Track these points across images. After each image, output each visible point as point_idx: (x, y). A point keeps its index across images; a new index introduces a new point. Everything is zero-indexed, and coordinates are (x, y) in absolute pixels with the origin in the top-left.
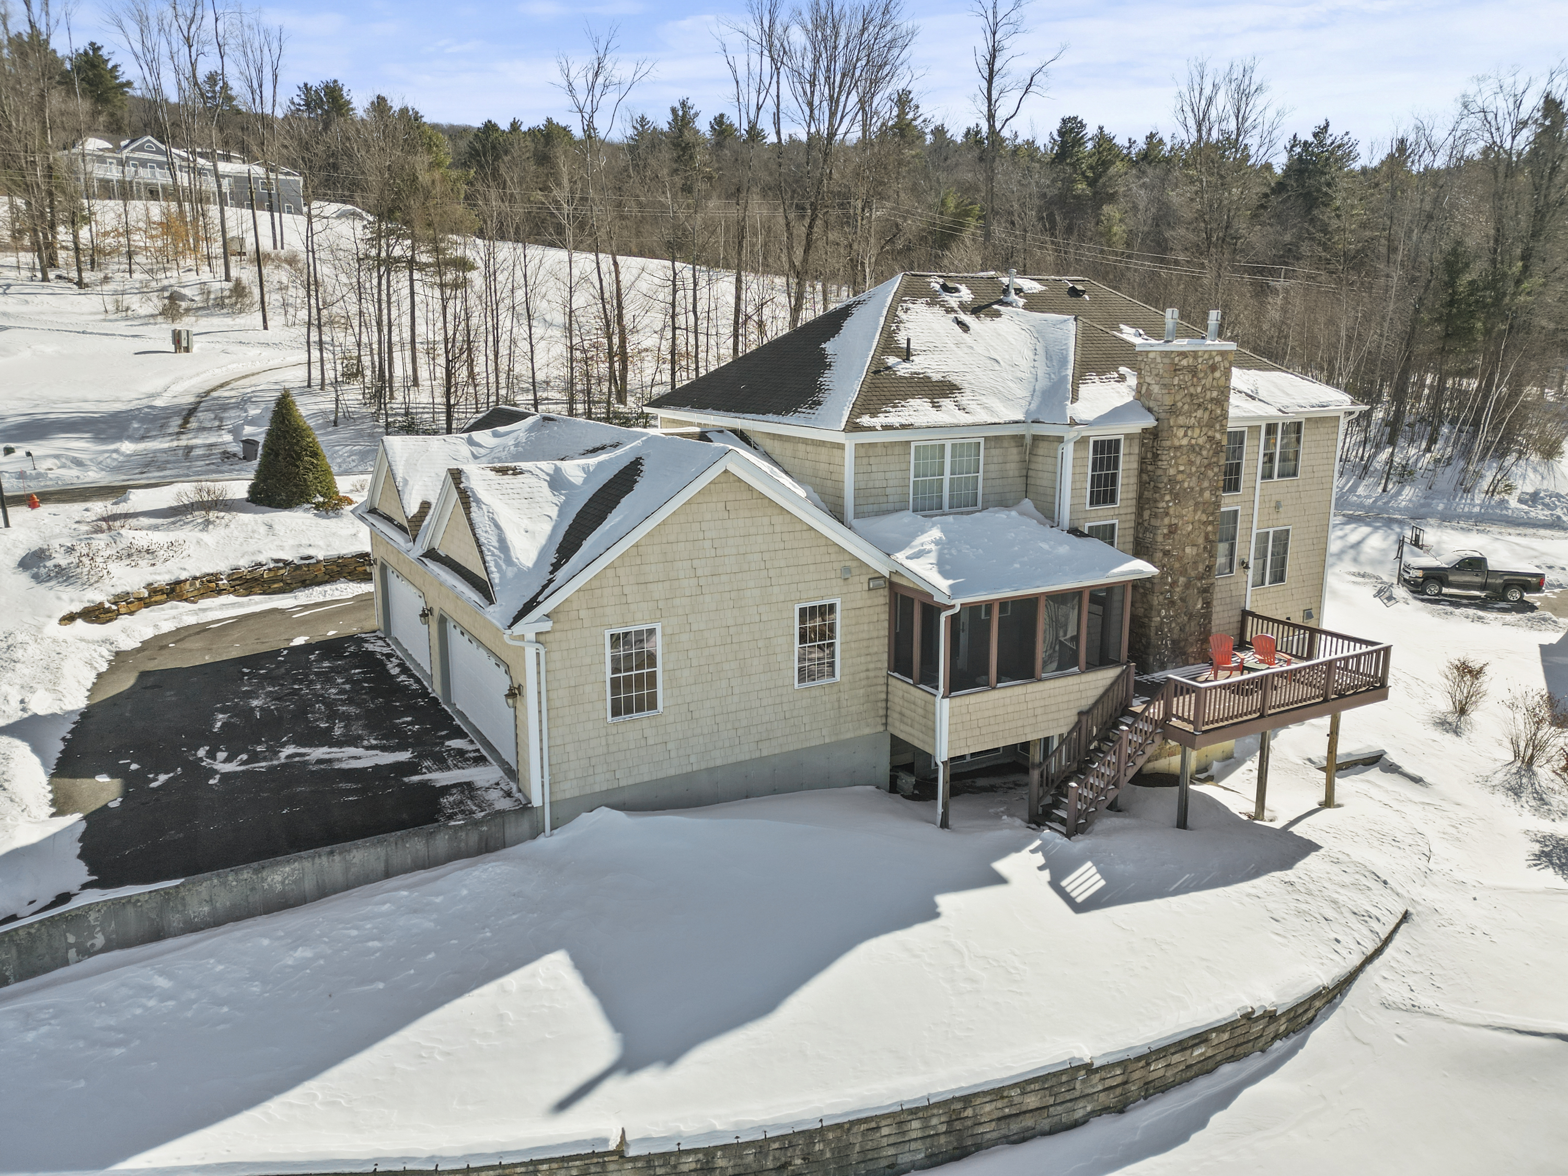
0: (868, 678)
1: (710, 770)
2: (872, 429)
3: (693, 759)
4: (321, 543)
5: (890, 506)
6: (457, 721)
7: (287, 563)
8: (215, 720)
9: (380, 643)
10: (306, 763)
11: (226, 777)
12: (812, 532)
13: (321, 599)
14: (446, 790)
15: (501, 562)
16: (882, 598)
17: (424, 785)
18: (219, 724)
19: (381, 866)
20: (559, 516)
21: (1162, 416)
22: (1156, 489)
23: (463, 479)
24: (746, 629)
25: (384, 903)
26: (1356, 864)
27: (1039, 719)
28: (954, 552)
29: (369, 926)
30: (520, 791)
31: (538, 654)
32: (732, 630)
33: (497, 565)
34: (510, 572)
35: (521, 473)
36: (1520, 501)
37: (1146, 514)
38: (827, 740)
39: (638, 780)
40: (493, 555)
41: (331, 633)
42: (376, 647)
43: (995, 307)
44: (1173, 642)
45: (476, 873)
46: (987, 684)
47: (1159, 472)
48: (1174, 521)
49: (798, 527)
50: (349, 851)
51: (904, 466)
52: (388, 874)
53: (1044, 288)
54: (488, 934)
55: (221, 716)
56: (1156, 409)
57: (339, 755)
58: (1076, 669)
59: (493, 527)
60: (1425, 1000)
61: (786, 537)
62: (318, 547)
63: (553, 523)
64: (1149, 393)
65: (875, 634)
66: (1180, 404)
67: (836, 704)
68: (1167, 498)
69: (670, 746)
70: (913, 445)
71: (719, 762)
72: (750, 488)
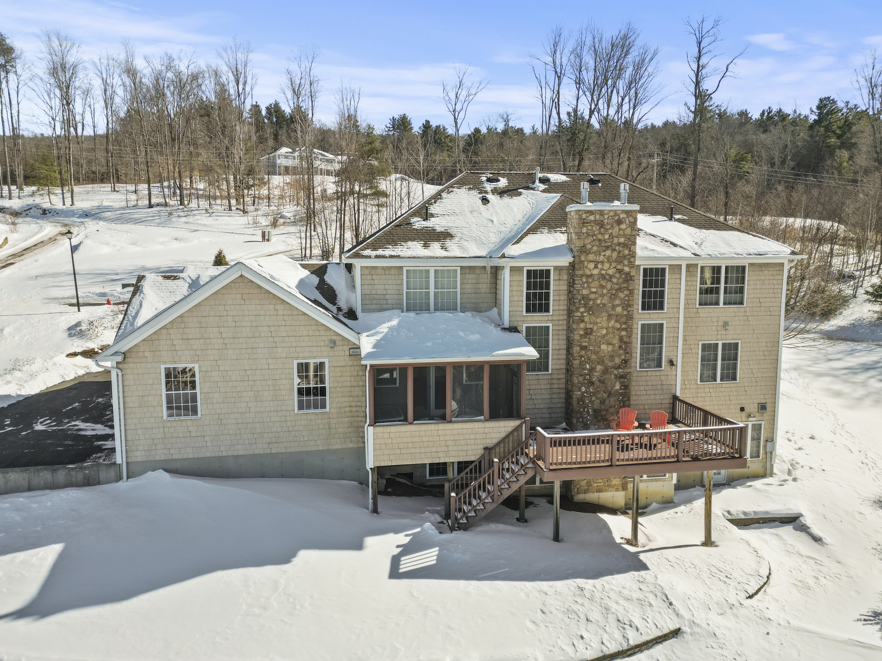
0: (351, 411)
1: (235, 457)
2: (367, 257)
3: (223, 448)
5: (389, 306)
10: (71, 430)
12: (306, 317)
17: (99, 446)
21: (577, 255)
23: (143, 281)
26: (658, 586)
31: (117, 375)
33: (126, 325)
35: (178, 279)
38: (321, 448)
39: (185, 456)
43: (519, 190)
45: (62, 495)
46: (406, 420)
47: (575, 292)
48: (589, 326)
49: (295, 313)
51: (399, 282)
52: (30, 489)
53: (569, 179)
56: (574, 249)
57: (89, 428)
58: (481, 418)
59: (138, 306)
64: (571, 239)
65: (355, 384)
67: (327, 426)
69: (207, 439)
70: (405, 269)
71: (241, 453)
72: (260, 287)
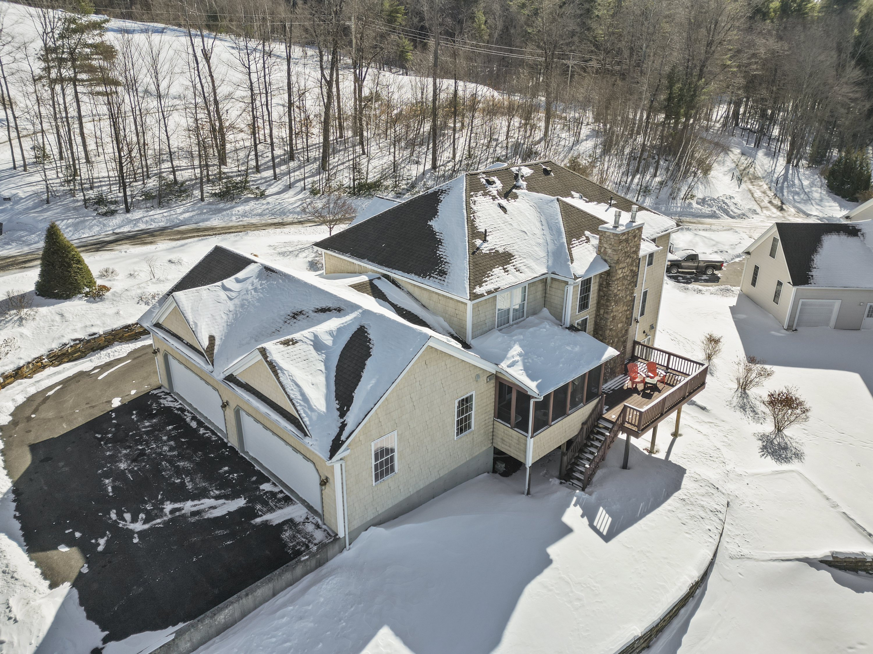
0: (485, 424)
1: (418, 492)
3: (411, 489)
5: (487, 329)
6: (257, 468)
7: (81, 340)
8: (106, 487)
10: (183, 516)
11: (141, 534)
12: (463, 363)
14: (280, 526)
15: (307, 410)
16: (492, 385)
17: (265, 524)
18: (110, 489)
19: (271, 592)
20: (326, 369)
21: (613, 265)
22: (608, 300)
23: (268, 355)
24: (434, 419)
25: (283, 617)
26: (704, 480)
28: (530, 361)
29: (280, 634)
30: (325, 524)
31: (341, 466)
32: (428, 422)
33: (305, 412)
34: (314, 416)
35: (297, 342)
36: (698, 203)
37: (602, 312)
38: (468, 459)
39: (387, 508)
40: (301, 405)
41: (133, 392)
43: (514, 190)
44: (611, 369)
45: (324, 586)
46: (547, 424)
47: (611, 292)
48: (615, 314)
49: (457, 362)
50: (255, 591)
51: (493, 307)
52: (274, 595)
53: (532, 171)
54: (344, 624)
55: (107, 481)
56: (609, 261)
57: (202, 507)
58: (582, 404)
59: (295, 386)
60: (745, 551)
62: (97, 325)
63: (324, 375)
64: (605, 253)
65: (489, 403)
66: (621, 258)
68: (613, 304)
70: (498, 296)
71: (422, 487)
72: (436, 350)
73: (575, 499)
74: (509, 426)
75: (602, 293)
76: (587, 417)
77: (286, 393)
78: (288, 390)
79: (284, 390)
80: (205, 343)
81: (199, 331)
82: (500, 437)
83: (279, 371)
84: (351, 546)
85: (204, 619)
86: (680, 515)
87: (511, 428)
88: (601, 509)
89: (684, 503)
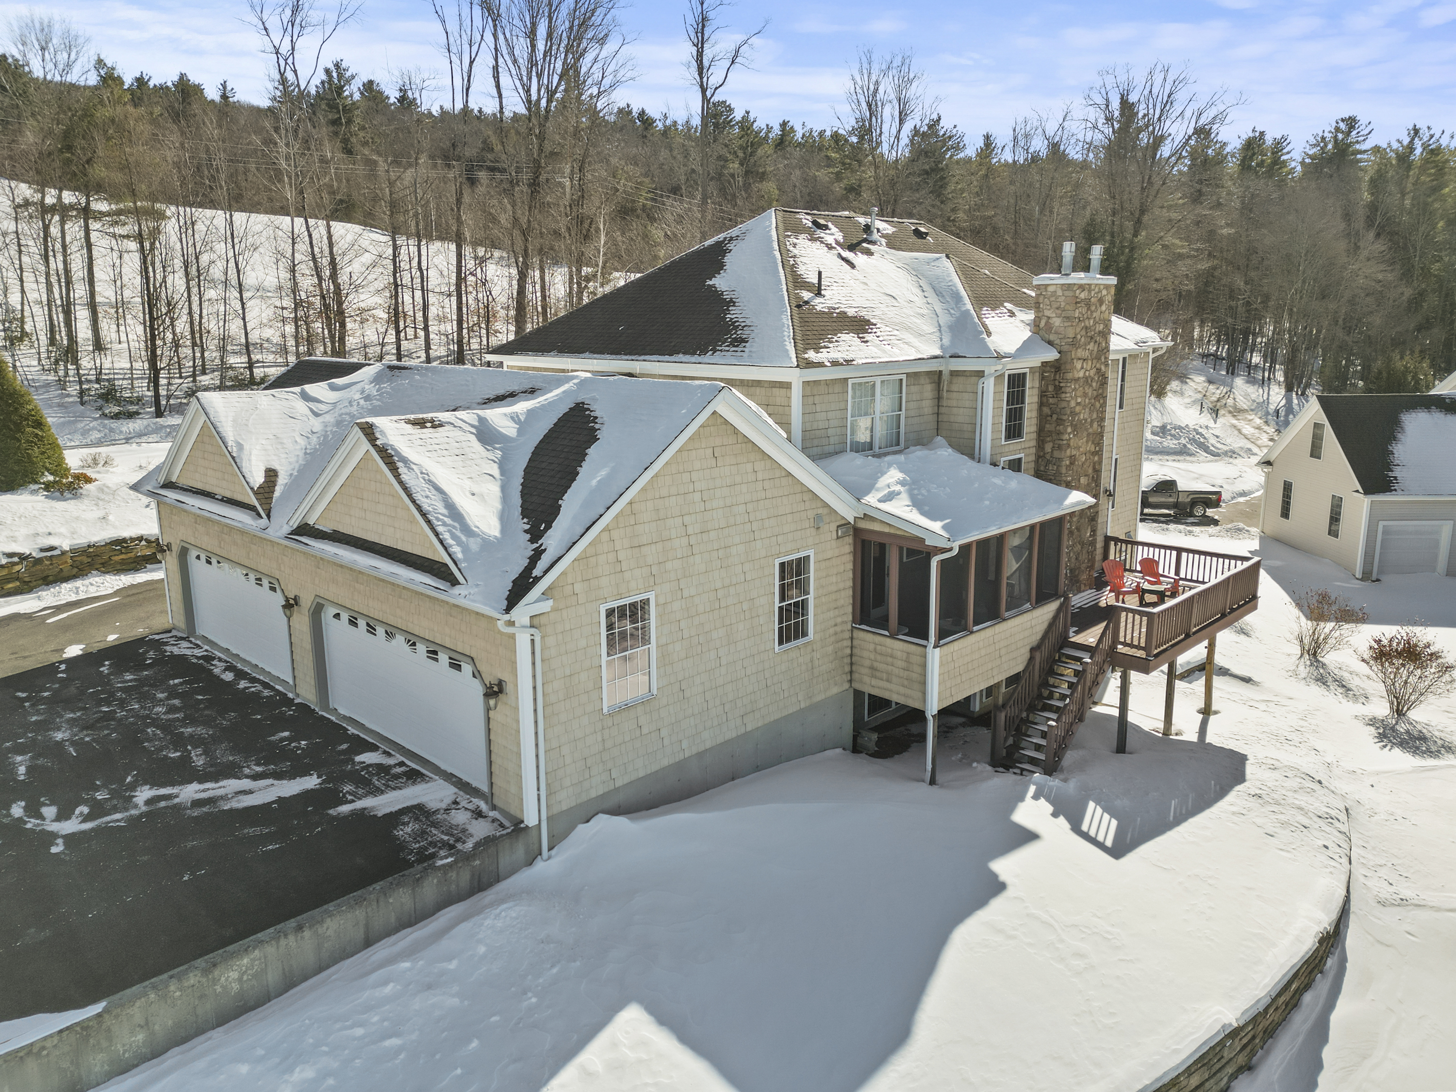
0: (836, 634)
1: (700, 755)
2: (820, 365)
3: (685, 745)
4: (63, 530)
5: (831, 449)
6: (352, 730)
7: (23, 557)
8: (14, 766)
9: (185, 644)
10: (177, 808)
11: (71, 839)
12: (790, 478)
13: (73, 598)
14: (394, 818)
15: (458, 533)
16: (847, 546)
17: (361, 815)
18: (22, 770)
19: (359, 934)
20: (502, 474)
21: (1065, 348)
22: (1060, 421)
23: (378, 435)
24: (732, 590)
25: (385, 983)
26: (1291, 768)
27: (1003, 659)
28: (924, 492)
29: (376, 1019)
30: (494, 808)
31: (533, 641)
32: (720, 594)
33: (454, 537)
34: (474, 544)
35: (441, 425)
36: (1153, 433)
37: (1048, 447)
38: (803, 705)
39: (634, 777)
40: (445, 524)
41: (112, 638)
42: (182, 649)
43: (865, 245)
44: (1071, 571)
45: (488, 922)
46: (965, 628)
47: (1064, 404)
48: (1074, 453)
49: (778, 473)
50: (322, 921)
51: (842, 406)
52: (368, 942)
53: (894, 229)
54: (534, 1000)
55: (19, 758)
56: (1057, 342)
57: (220, 792)
58: (1028, 605)
59: (434, 492)
60: (1406, 893)
61: (767, 484)
62: (60, 535)
63: (499, 483)
64: (1049, 327)
65: (841, 586)
66: (1079, 337)
67: (810, 665)
68: (1069, 430)
69: (664, 733)
70: (850, 382)
71: (708, 745)
72: (736, 431)
73: (1032, 789)
74: (887, 633)
75: (1046, 410)
76: (1039, 636)
77: (414, 501)
78: (418, 497)
79: (410, 496)
80: (258, 479)
81: (245, 457)
82: (867, 663)
83: (399, 464)
84: (553, 852)
85: (186, 972)
86: (1259, 821)
87: (892, 636)
88: (1091, 805)
89: (1260, 801)
